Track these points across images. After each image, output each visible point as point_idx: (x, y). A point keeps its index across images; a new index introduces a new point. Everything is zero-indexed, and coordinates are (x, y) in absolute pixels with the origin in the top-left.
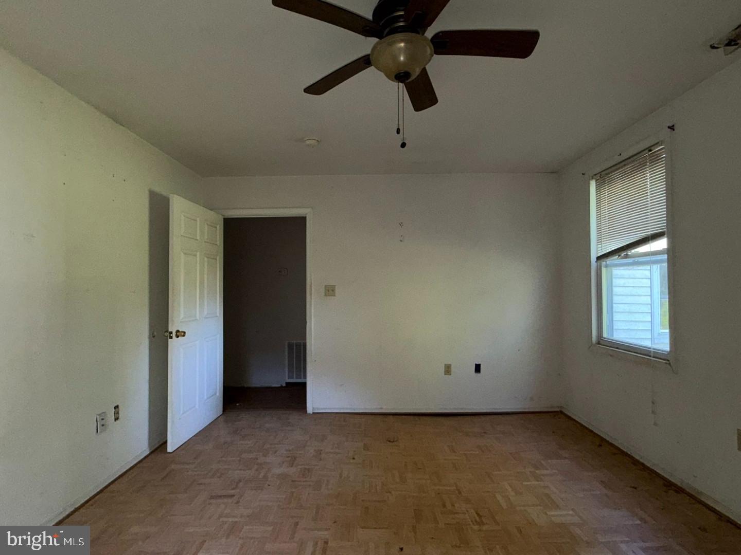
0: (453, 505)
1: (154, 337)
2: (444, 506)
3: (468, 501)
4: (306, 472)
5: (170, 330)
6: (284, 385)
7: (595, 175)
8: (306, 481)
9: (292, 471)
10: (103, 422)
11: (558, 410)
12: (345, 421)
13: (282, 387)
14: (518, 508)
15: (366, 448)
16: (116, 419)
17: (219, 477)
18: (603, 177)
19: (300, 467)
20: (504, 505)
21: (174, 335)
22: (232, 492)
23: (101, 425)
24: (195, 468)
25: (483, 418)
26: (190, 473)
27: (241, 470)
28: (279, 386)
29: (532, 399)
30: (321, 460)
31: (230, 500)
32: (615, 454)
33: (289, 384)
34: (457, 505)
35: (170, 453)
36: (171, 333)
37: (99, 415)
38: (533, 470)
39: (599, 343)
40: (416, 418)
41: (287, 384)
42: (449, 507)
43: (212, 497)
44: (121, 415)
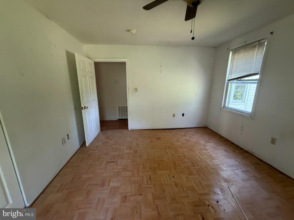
0: (184, 161)
1: (76, 109)
2: (182, 161)
3: (188, 158)
4: (136, 152)
5: (82, 107)
6: (118, 120)
7: (233, 50)
8: (136, 155)
9: (131, 151)
10: (64, 141)
11: (205, 126)
12: (142, 132)
13: (117, 120)
14: (203, 160)
15: (152, 142)
16: (68, 139)
17: (107, 155)
18: (236, 51)
19: (133, 150)
20: (199, 159)
21: (84, 108)
22: (114, 160)
23: (64, 142)
24: (98, 152)
25: (184, 130)
26: (97, 154)
27: (114, 152)
28: (116, 120)
29: (198, 123)
30: (139, 147)
31: (114, 163)
32: (225, 141)
33: (119, 119)
34: (185, 160)
35: (87, 147)
36: (83, 107)
37: (63, 139)
38: (204, 147)
39: (224, 108)
40: (164, 130)
41: (118, 119)
42: (183, 161)
43: (108, 163)
44: (69, 137)
